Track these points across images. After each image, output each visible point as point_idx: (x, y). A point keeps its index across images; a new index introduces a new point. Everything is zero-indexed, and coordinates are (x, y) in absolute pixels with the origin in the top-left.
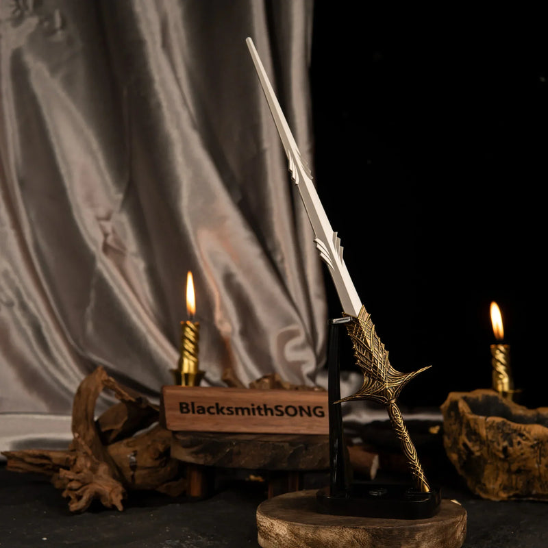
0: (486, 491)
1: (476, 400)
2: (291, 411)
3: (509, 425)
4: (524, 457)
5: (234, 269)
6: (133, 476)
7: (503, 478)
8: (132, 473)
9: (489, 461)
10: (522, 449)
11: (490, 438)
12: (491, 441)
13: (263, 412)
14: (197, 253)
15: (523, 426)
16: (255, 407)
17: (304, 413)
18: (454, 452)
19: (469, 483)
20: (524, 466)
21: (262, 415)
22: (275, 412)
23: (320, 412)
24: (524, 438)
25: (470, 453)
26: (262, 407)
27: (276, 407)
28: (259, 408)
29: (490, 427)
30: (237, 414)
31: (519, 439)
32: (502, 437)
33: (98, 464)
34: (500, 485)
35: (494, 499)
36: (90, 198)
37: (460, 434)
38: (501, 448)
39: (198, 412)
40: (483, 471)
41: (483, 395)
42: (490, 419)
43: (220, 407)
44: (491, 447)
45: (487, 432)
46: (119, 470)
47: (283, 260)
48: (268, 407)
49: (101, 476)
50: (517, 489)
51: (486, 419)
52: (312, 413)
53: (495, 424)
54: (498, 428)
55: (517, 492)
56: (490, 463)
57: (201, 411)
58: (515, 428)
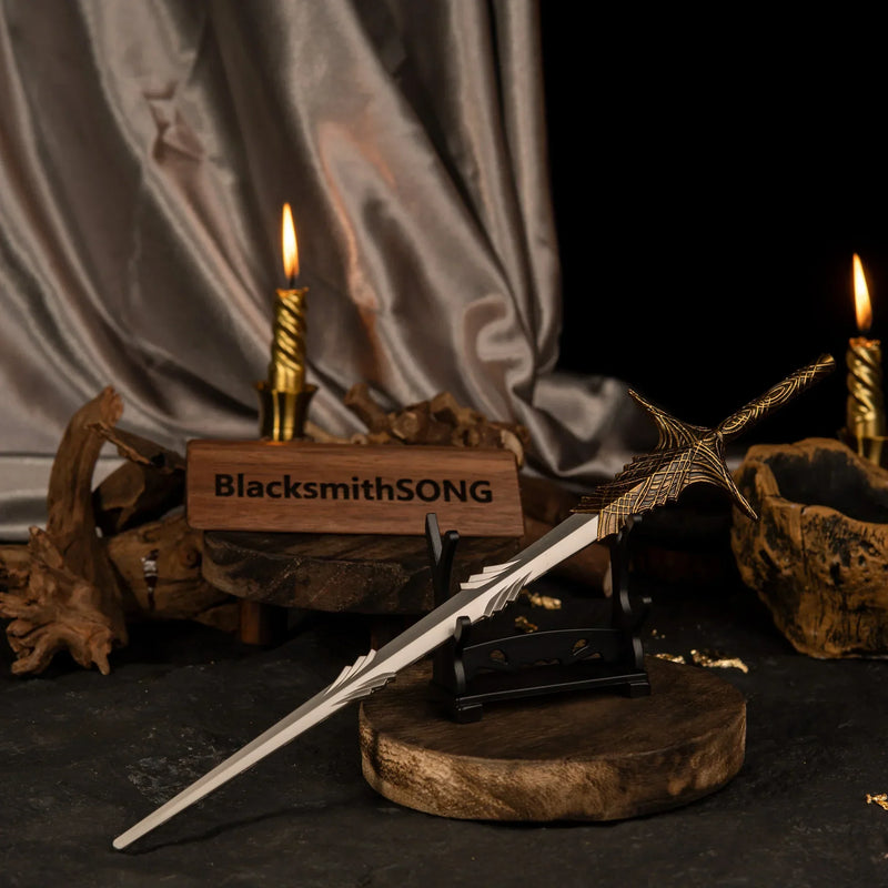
0: (803, 640)
1: (802, 460)
2: (428, 490)
3: (846, 524)
4: (872, 584)
5: (384, 194)
6: (151, 596)
7: (832, 619)
8: (150, 589)
9: (807, 588)
10: (866, 570)
11: (808, 546)
12: (810, 552)
13: (373, 494)
14: (316, 162)
15: (871, 527)
16: (360, 482)
17: (452, 494)
18: (745, 564)
19: (776, 619)
20: (872, 601)
21: (372, 498)
22: (397, 492)
23: (483, 492)
24: (871, 550)
25: (774, 570)
26: (373, 482)
27: (400, 484)
28: (367, 485)
29: (809, 526)
30: (324, 496)
31: (862, 552)
32: (830, 546)
33: (72, 583)
34: (828, 632)
35: (815, 655)
36: (134, 58)
37: (756, 534)
38: (827, 568)
39: (250, 494)
40: (798, 604)
41: (818, 450)
42: (810, 511)
43: (292, 484)
44: (810, 562)
45: (803, 535)
46: (124, 585)
47: (476, 175)
48: (384, 482)
49: (75, 608)
50: (859, 640)
51: (802, 511)
52: (468, 494)
53: (817, 522)
54: (825, 529)
55: (860, 645)
56: (809, 591)
57: (254, 492)
58: (856, 530)
